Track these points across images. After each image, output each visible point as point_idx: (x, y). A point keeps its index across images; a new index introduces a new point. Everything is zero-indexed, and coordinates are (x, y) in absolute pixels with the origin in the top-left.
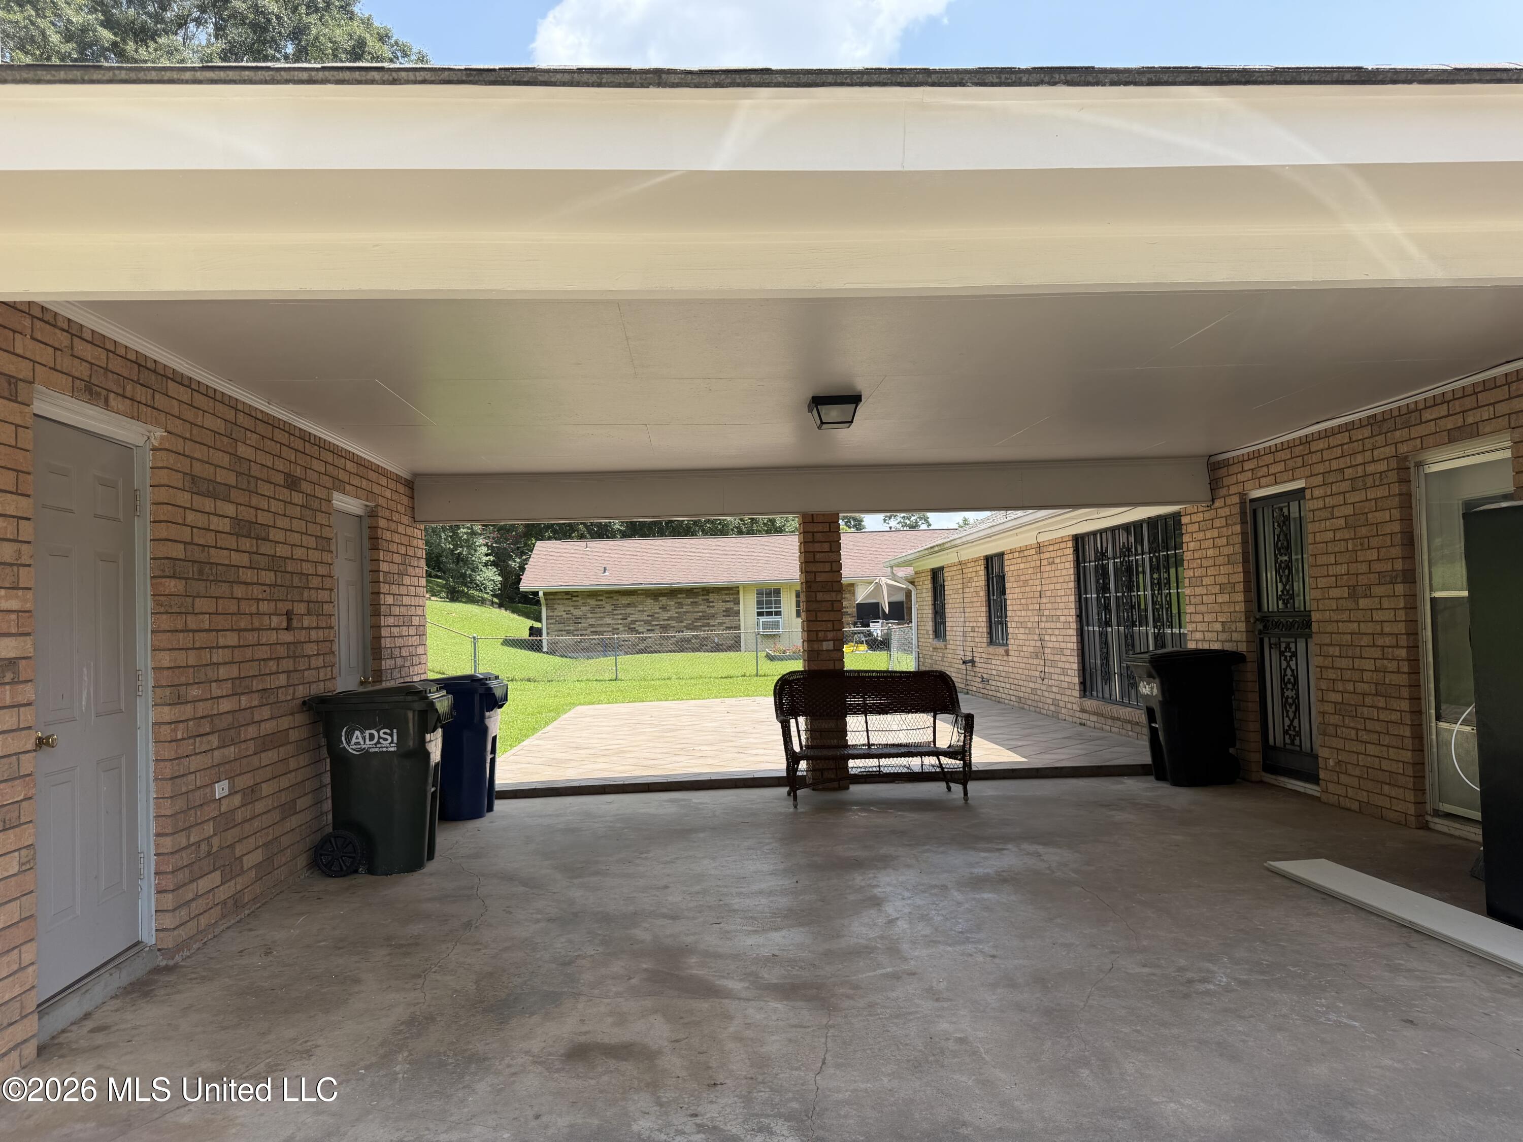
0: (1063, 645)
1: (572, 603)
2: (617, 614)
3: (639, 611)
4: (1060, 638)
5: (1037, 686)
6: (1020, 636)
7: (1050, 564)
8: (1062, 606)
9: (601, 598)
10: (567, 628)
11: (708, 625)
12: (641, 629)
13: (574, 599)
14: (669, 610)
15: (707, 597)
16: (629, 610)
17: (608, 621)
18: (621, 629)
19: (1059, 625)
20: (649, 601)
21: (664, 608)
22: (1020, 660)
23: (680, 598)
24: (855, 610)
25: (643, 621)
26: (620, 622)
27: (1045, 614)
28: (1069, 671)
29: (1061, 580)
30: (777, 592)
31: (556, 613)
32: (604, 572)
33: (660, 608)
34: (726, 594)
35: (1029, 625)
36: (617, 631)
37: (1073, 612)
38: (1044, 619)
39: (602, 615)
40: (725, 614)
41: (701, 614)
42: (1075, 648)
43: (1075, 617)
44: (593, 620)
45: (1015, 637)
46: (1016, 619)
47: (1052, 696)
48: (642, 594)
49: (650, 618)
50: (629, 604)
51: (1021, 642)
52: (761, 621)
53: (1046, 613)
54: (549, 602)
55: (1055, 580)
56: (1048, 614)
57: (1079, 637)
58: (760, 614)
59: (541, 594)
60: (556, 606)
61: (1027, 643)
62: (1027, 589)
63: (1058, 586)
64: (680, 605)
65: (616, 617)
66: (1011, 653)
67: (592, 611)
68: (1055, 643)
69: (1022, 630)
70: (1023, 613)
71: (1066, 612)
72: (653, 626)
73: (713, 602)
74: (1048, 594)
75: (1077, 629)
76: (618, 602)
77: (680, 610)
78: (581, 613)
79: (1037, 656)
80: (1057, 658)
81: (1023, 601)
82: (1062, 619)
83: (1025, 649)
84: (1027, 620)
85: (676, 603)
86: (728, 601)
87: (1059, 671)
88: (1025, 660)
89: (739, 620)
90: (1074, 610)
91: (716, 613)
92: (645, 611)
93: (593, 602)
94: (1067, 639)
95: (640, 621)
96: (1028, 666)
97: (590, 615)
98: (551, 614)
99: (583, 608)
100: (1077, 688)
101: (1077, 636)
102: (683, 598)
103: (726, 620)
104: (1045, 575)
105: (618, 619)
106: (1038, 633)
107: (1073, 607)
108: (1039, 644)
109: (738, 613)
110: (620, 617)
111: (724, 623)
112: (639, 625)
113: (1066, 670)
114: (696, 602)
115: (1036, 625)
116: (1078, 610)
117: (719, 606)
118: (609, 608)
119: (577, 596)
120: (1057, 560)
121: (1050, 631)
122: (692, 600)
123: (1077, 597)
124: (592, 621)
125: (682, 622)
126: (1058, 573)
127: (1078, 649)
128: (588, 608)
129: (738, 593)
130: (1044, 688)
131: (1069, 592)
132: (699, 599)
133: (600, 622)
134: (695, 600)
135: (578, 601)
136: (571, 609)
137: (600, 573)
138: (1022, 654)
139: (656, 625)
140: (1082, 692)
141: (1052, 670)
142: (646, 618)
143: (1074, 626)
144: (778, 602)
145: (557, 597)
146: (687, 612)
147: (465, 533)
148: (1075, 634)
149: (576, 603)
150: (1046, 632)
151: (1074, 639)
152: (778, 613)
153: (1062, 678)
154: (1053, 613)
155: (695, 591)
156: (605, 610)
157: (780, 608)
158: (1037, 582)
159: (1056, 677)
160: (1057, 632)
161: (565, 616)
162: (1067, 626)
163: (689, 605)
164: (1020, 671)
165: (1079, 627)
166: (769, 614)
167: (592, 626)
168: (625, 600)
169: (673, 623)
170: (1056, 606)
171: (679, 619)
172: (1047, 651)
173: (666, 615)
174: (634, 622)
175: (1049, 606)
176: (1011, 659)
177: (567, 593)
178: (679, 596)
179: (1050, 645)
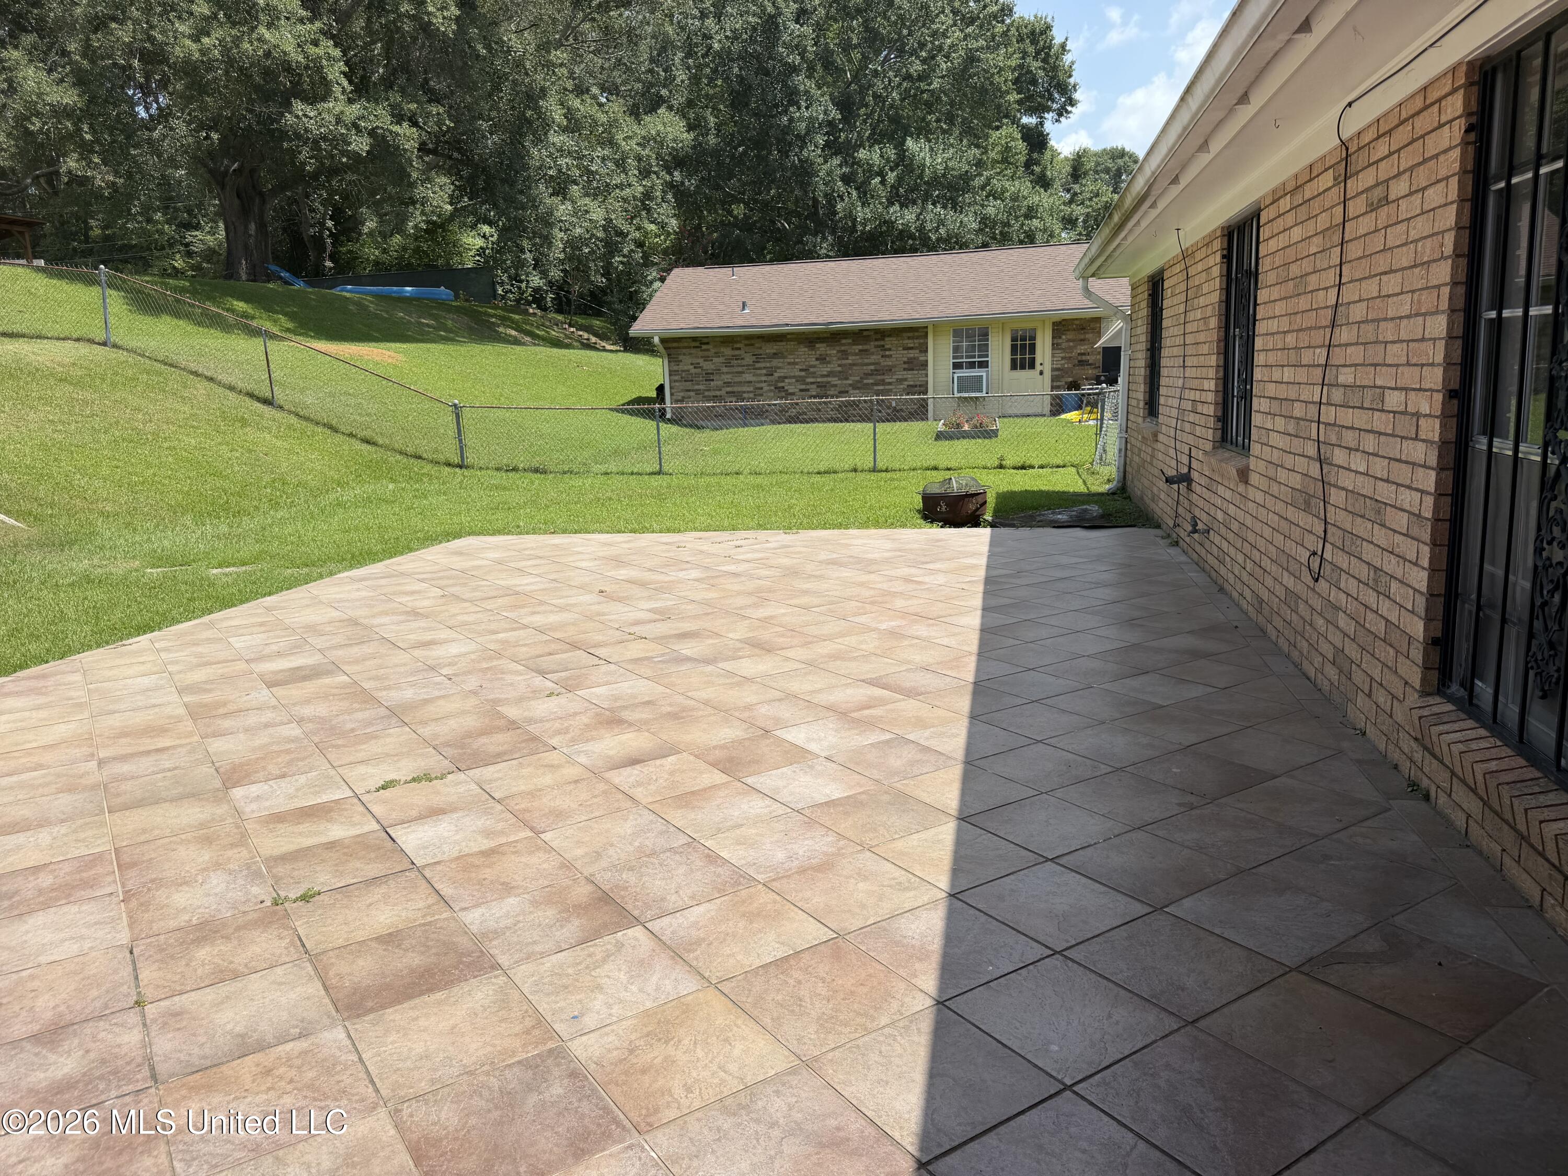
0: (1385, 492)
1: (701, 354)
2: (760, 369)
3: (789, 364)
4: (1379, 467)
5: (1300, 589)
6: (1275, 439)
7: (1373, 208)
8: (1396, 353)
9: (738, 346)
10: (697, 387)
11: (883, 382)
12: (791, 389)
13: (704, 347)
14: (829, 362)
15: (882, 343)
16: (775, 362)
17: (748, 377)
18: (766, 388)
19: (1380, 421)
20: (803, 350)
21: (822, 359)
22: (1270, 502)
23: (844, 345)
24: (1100, 357)
25: (794, 377)
26: (764, 378)
27: (1342, 379)
28: (1394, 585)
29: (1404, 258)
30: (984, 334)
31: (681, 367)
32: (744, 309)
33: (817, 359)
34: (909, 338)
35: (1298, 410)
36: (760, 392)
37: (1435, 378)
38: (1337, 395)
39: (740, 369)
40: (906, 366)
41: (872, 367)
42: (1428, 514)
43: (1439, 397)
44: (729, 376)
45: (1264, 440)
46: (1271, 390)
47: (1337, 639)
48: (791, 340)
49: (803, 374)
50: (775, 354)
51: (1276, 456)
52: (956, 376)
53: (1346, 376)
54: (672, 351)
55: (1382, 263)
56: (1350, 380)
57: (1449, 475)
58: (957, 366)
59: (656, 340)
60: (681, 357)
61: (1289, 461)
62: (1303, 303)
63: (1392, 284)
64: (844, 354)
65: (759, 372)
66: (1254, 478)
67: (728, 364)
68: (1360, 478)
69: (1280, 423)
70: (1288, 374)
71: (1409, 377)
72: (807, 384)
73: (890, 350)
74: (1358, 312)
75: (1443, 443)
76: (761, 352)
77: (844, 362)
78: (713, 367)
79: (1307, 503)
80: (1362, 528)
81: (1290, 339)
82: (1394, 400)
83: (1282, 475)
84: (1293, 396)
85: (838, 352)
86: (911, 348)
87: (1363, 572)
88: (1279, 508)
89: (927, 375)
90: (1439, 372)
91: (895, 366)
92: (797, 364)
93: (728, 352)
94: (1402, 473)
95: (791, 377)
96: (1284, 525)
97: (725, 370)
98: (676, 368)
99: (715, 360)
100: (1417, 654)
101: (1441, 469)
102: (849, 344)
103: (909, 375)
104: (1354, 250)
105: (761, 375)
106: (1314, 435)
107: (1439, 358)
108: (1315, 470)
109: (925, 365)
110: (764, 371)
111: (906, 380)
112: (790, 384)
113: (1384, 579)
114: (866, 350)
115: (1313, 411)
116: (1456, 372)
117: (898, 355)
118: (749, 359)
119: (707, 343)
120: (1399, 188)
121: (1349, 438)
122: (860, 347)
123: (1460, 317)
124: (727, 378)
125: (847, 379)
126: (1395, 236)
127: (1436, 520)
128: (721, 360)
129: (926, 336)
130: (1317, 603)
131: (1428, 301)
132: (871, 346)
133: (737, 379)
134: (865, 347)
135: (708, 350)
136: (701, 361)
137: (738, 310)
138: (1275, 489)
139: (812, 383)
140: (1434, 676)
141: (1342, 560)
142: (798, 373)
143: (1432, 429)
144: (984, 348)
145: (681, 345)
146: (854, 365)
147: (622, 262)
148: (1433, 460)
149: (706, 353)
150: (1340, 438)
151: (1428, 480)
152: (984, 365)
153: (1371, 598)
154: (1365, 377)
155: (865, 333)
156: (744, 362)
157: (987, 356)
158: (1330, 277)
159: (1352, 586)
160: (1370, 443)
161: (693, 371)
162: (1405, 426)
163: (856, 354)
164: (1267, 532)
165: (1452, 436)
166: (971, 365)
167: (728, 384)
168: (770, 349)
169: (834, 380)
170: (1375, 354)
171: (843, 375)
172: (1336, 497)
173: (825, 370)
174: (782, 379)
175: (1355, 354)
176: (1252, 493)
177: (694, 339)
178: (844, 341)
179: (1346, 480)
